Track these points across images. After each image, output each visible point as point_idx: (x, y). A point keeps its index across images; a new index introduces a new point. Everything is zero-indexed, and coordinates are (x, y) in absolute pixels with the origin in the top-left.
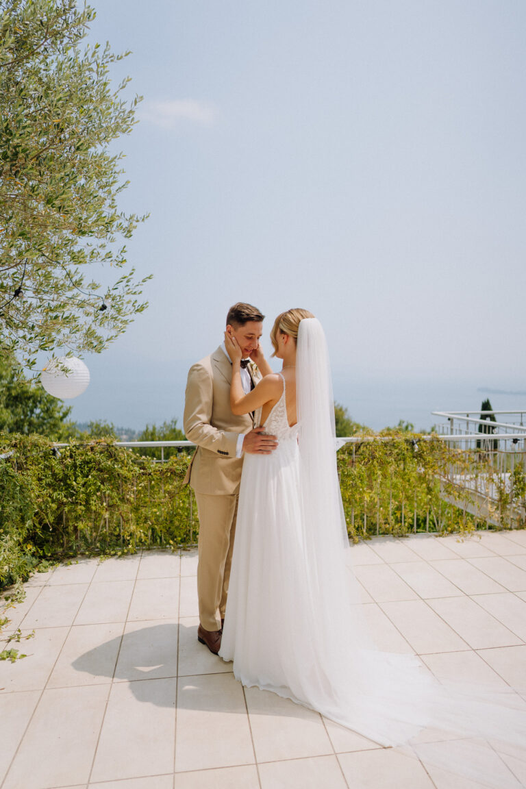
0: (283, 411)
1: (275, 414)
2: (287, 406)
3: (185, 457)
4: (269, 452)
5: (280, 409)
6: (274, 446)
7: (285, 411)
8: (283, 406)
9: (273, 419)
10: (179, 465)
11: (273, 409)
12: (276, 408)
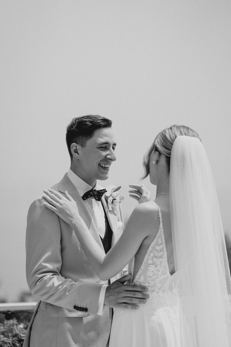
0: (161, 250)
1: (152, 255)
2: (166, 243)
3: (15, 327)
4: (134, 306)
5: (158, 248)
6: (143, 299)
7: (165, 249)
8: (162, 244)
9: (150, 262)
10: (8, 337)
11: (150, 249)
12: (153, 247)
